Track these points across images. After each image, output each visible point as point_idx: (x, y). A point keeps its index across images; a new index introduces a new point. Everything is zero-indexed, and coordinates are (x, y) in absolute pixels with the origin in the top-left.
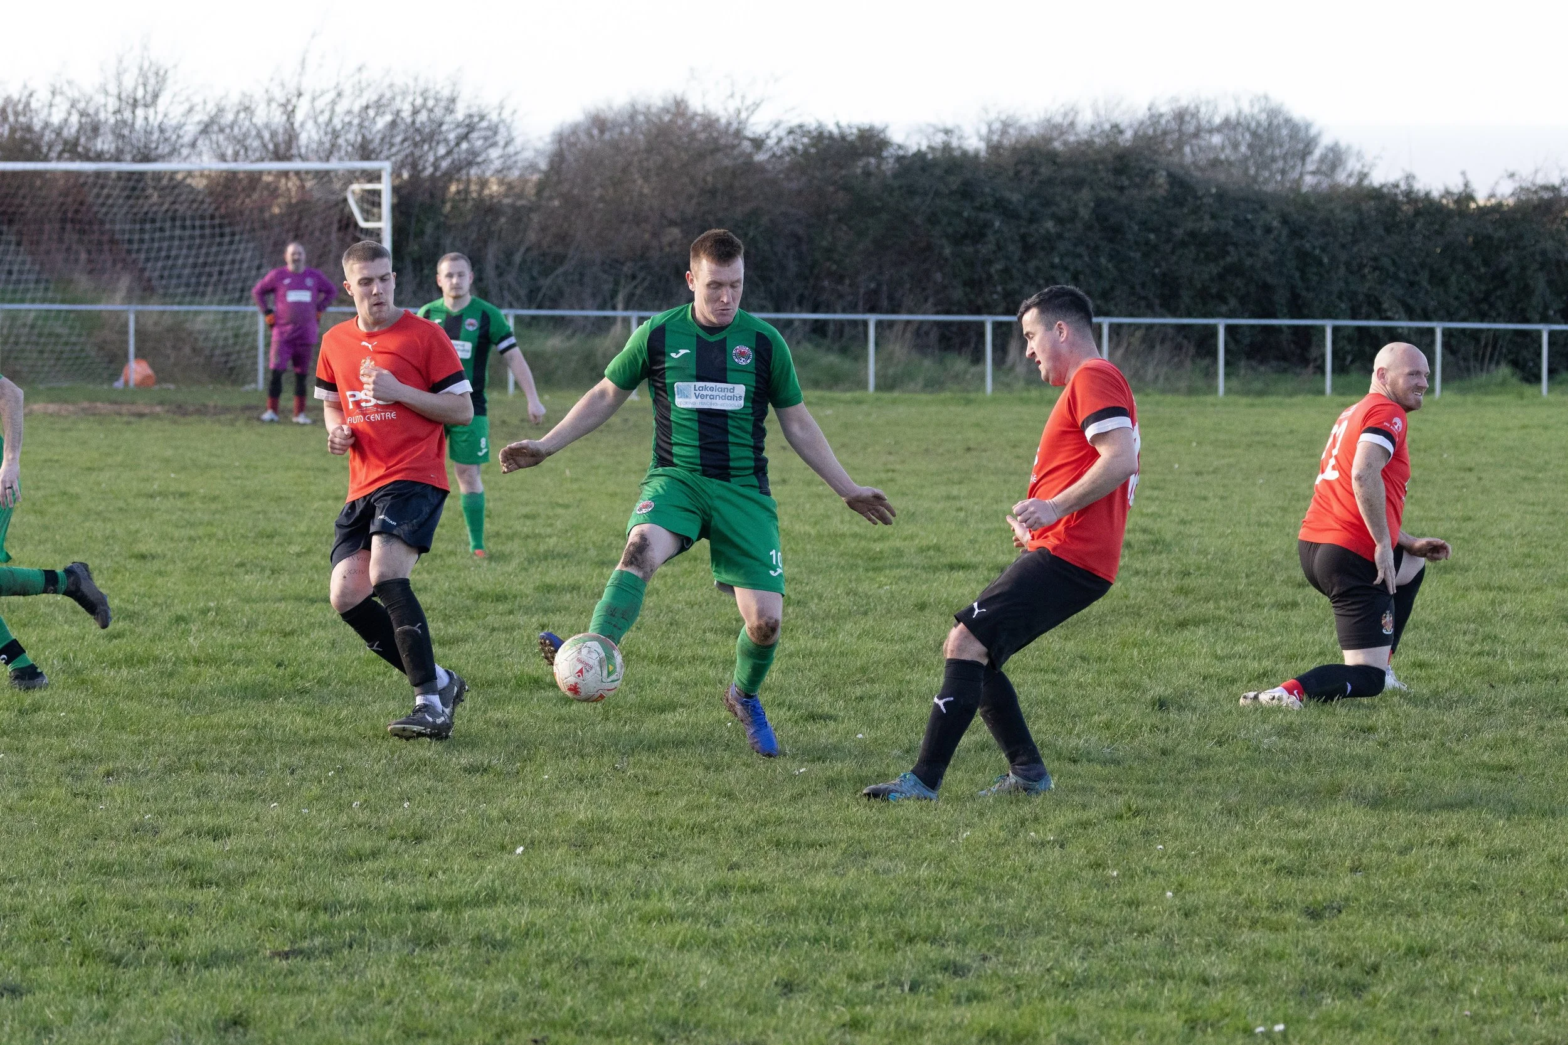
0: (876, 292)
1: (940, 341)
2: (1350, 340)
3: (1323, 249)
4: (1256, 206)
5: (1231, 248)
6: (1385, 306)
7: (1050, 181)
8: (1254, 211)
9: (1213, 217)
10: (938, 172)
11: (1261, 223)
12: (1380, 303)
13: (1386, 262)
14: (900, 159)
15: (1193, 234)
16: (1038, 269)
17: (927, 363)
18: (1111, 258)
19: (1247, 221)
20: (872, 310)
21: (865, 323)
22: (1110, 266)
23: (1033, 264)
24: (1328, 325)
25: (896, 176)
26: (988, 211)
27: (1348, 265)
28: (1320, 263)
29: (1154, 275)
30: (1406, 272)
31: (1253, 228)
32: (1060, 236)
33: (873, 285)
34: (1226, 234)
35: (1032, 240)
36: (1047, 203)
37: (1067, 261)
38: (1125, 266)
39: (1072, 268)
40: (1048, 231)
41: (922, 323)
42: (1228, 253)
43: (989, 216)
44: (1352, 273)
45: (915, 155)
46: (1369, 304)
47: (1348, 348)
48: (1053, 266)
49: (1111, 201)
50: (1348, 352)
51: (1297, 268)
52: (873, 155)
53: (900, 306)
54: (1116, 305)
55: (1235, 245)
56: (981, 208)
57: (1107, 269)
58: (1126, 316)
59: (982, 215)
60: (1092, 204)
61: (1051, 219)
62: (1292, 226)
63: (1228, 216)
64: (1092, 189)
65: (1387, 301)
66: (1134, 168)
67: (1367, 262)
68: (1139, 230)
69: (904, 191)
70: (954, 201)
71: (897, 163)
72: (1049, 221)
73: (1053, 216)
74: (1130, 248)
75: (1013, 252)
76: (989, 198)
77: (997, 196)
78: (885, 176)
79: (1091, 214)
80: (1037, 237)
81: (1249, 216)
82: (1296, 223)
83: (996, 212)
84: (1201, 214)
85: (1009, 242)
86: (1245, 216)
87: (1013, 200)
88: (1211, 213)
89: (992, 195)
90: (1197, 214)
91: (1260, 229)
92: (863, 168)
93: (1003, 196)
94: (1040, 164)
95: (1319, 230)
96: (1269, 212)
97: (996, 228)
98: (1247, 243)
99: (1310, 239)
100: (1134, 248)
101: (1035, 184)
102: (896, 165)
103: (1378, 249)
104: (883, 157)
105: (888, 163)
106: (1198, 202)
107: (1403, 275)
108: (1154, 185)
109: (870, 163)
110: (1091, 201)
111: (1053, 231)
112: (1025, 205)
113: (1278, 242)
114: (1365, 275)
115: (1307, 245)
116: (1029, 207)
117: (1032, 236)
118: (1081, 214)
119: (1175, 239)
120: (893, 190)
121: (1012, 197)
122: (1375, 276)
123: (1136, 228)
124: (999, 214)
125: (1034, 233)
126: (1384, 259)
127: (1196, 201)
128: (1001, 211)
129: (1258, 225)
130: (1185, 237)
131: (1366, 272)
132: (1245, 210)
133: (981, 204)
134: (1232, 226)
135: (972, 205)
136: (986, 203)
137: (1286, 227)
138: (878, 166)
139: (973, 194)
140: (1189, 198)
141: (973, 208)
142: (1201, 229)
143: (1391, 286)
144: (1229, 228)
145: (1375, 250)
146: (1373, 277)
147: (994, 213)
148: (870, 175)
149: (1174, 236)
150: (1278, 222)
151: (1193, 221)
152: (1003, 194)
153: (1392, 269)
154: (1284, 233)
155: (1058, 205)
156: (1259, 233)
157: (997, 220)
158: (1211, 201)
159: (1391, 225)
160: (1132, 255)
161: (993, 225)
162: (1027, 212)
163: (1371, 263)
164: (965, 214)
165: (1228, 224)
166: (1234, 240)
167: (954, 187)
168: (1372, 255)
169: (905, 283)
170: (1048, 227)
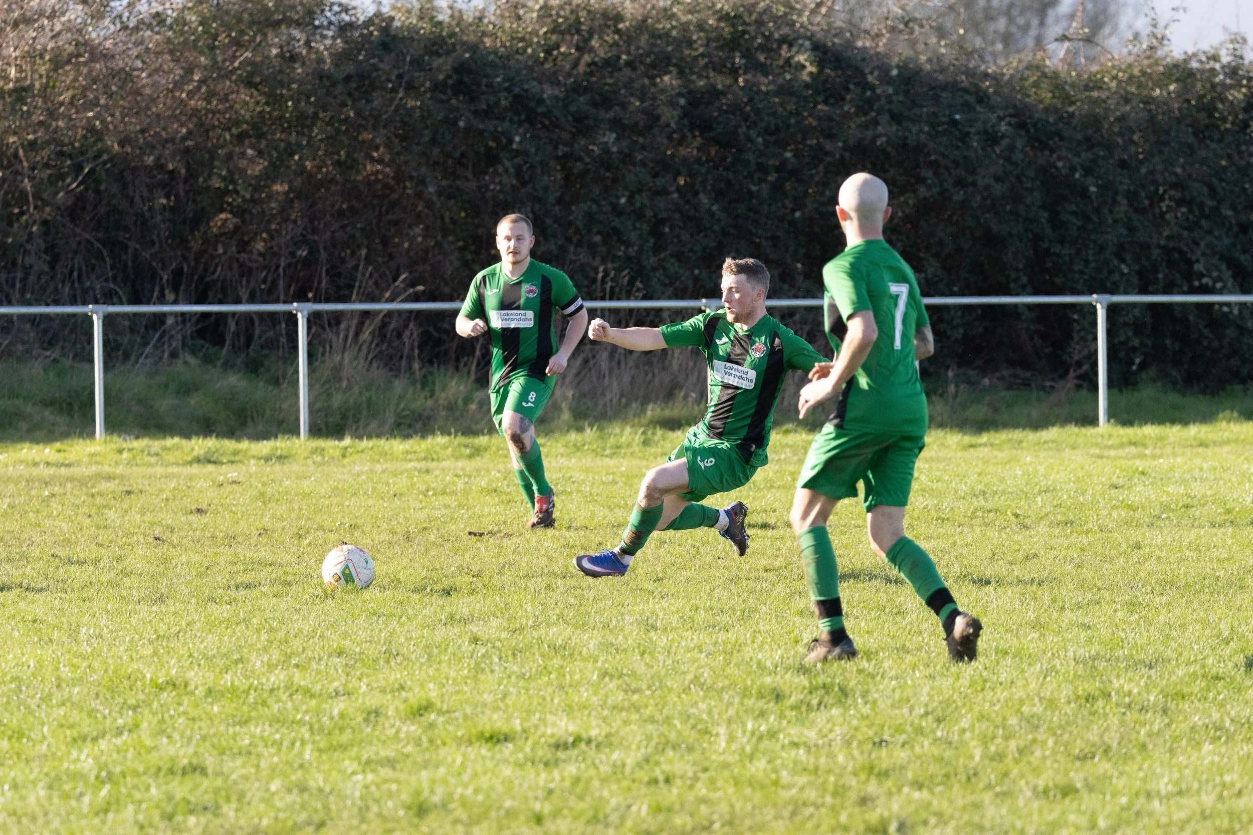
0: (308, 263)
1: (420, 348)
2: (1138, 328)
3: (1088, 171)
4: (972, 99)
5: (928, 173)
6: (1199, 267)
7: (611, 64)
8: (967, 107)
9: (896, 118)
10: (414, 51)
11: (979, 126)
12: (1190, 263)
13: (1198, 189)
14: (344, 29)
15: (861, 150)
16: (590, 217)
17: (399, 385)
18: (718, 195)
19: (955, 123)
20: (301, 297)
21: (292, 319)
22: (715, 208)
23: (578, 213)
24: (1100, 304)
25: (340, 58)
26: (501, 118)
27: (1132, 196)
28: (1084, 194)
29: (792, 223)
30: (1233, 208)
31: (965, 137)
32: (627, 158)
33: (303, 253)
34: (919, 148)
35: (578, 167)
36: (606, 101)
37: (639, 200)
38: (742, 208)
39: (649, 213)
40: (606, 151)
41: (390, 313)
42: (923, 180)
43: (507, 124)
44: (1137, 211)
45: (370, 22)
46: (1170, 263)
47: (1136, 342)
48: (617, 211)
49: (715, 93)
50: (1134, 349)
51: (1043, 207)
52: (298, 24)
53: (352, 287)
55: (934, 165)
56: (487, 114)
57: (712, 214)
59: (490, 125)
60: (682, 101)
61: (610, 130)
62: (1032, 130)
63: (921, 116)
64: (681, 73)
65: (1202, 260)
66: (755, 38)
67: (1165, 192)
68: (766, 144)
69: (354, 85)
70: (442, 101)
71: (339, 36)
72: (608, 133)
73: (616, 125)
74: (750, 176)
75: (546, 189)
76: (503, 95)
77: (517, 90)
78: (320, 61)
79: (681, 119)
80: (587, 160)
81: (957, 117)
82: (1039, 125)
83: (516, 119)
84: (873, 114)
85: (539, 171)
86: (951, 116)
87: (545, 96)
88: (890, 111)
89: (508, 90)
90: (866, 114)
91: (976, 138)
92: (281, 47)
93: (527, 91)
94: (591, 33)
95: (1079, 136)
96: (992, 109)
97: (515, 146)
98: (956, 163)
99: (1064, 153)
100: (757, 175)
101: (582, 68)
102: (339, 41)
103: (1183, 167)
104: (317, 27)
105: (324, 37)
106: (868, 93)
107: (1229, 213)
108: (790, 66)
109: (294, 39)
110: (680, 95)
111: (615, 149)
112: (566, 106)
113: (1008, 160)
114: (1162, 215)
115: (1060, 164)
116: (573, 109)
117: (580, 159)
118: (663, 119)
119: (829, 159)
120: (334, 84)
121: (543, 91)
122: (1179, 215)
123: (760, 140)
124: (520, 123)
125: (582, 154)
126: (1196, 185)
127: (864, 92)
128: (523, 117)
129: (973, 130)
130: (847, 155)
131: (1164, 209)
132: (950, 106)
133: (489, 105)
134: (928, 134)
135: (473, 108)
136: (497, 103)
137: (1023, 132)
138: (308, 43)
139: (474, 88)
140: (852, 87)
141: (475, 113)
142: (874, 139)
143: (1210, 232)
144: (923, 137)
145: (1179, 170)
146: (1176, 217)
147: (511, 121)
148: (293, 58)
149: (827, 153)
150: (1009, 124)
151: (859, 126)
152: (526, 87)
153: (1210, 203)
154: (1019, 144)
155: (624, 105)
156: (975, 144)
157: (517, 134)
158: (890, 90)
159: (1207, 126)
160: (754, 188)
161: (511, 141)
162: (570, 118)
163: (1172, 192)
164: (461, 124)
165: (921, 131)
166: (933, 157)
167: (441, 77)
168: (1174, 179)
169: (359, 247)
170: (607, 143)
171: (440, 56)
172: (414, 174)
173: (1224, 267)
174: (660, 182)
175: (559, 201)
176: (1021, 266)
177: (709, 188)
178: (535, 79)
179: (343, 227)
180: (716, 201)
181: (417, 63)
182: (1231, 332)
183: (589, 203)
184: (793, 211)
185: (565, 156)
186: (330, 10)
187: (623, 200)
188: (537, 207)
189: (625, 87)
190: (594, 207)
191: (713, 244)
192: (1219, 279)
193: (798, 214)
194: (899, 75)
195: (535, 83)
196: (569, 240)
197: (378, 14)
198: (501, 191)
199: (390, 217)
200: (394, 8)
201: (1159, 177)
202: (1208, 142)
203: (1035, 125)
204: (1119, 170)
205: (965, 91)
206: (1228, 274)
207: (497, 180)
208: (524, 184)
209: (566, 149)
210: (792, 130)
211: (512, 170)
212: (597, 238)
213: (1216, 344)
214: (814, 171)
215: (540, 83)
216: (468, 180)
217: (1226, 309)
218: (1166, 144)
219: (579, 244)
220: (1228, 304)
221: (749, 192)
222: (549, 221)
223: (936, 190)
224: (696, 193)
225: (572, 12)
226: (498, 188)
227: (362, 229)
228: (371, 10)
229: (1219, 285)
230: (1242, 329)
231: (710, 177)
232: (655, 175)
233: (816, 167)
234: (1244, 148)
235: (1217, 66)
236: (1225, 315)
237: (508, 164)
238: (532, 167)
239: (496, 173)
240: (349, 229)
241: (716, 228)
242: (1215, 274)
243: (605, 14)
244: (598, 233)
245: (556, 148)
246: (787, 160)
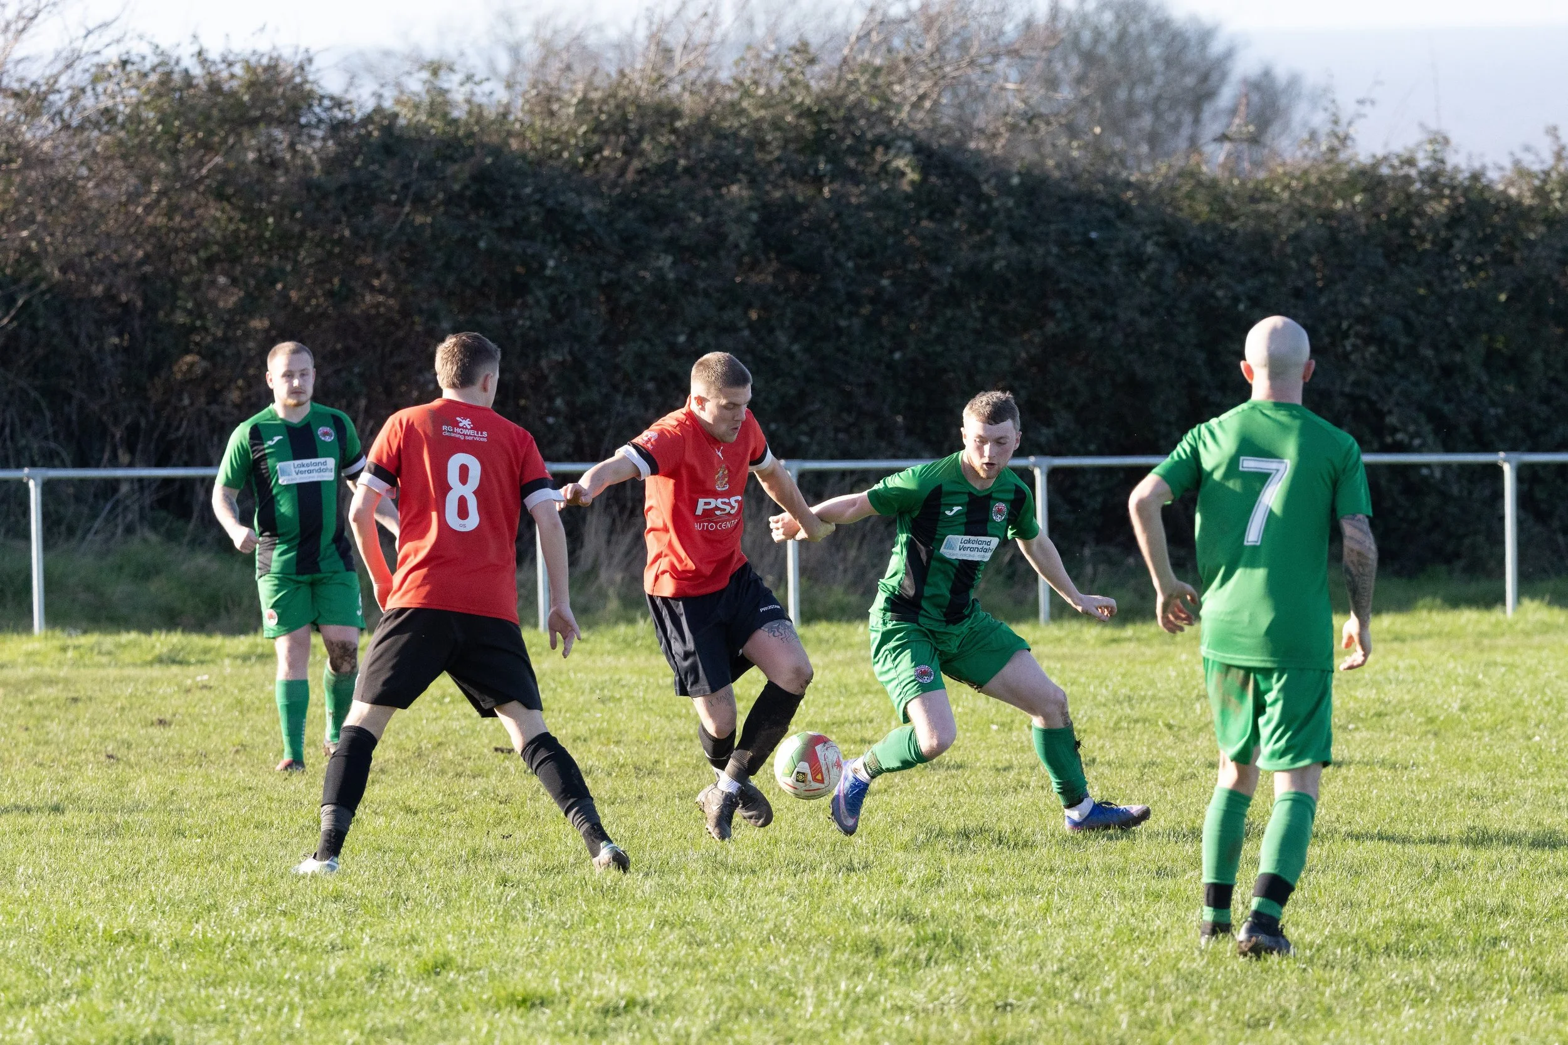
4: (1111, 214)
5: (1057, 305)
6: (1392, 420)
7: (666, 171)
8: (1105, 224)
9: (1018, 237)
10: (421, 156)
11: (1121, 246)
12: (1381, 415)
13: (1390, 323)
14: (337, 128)
15: (975, 276)
16: (641, 359)
18: (799, 332)
19: (1091, 243)
22: (795, 348)
23: (627, 353)
25: (332, 164)
26: (531, 237)
29: (890, 366)
30: (1435, 347)
31: (1102, 260)
32: (686, 286)
34: (1046, 274)
35: (626, 298)
36: (658, 215)
37: (702, 339)
38: (828, 348)
40: (660, 276)
42: (1051, 314)
45: (368, 119)
48: (675, 352)
49: (794, 207)
51: (1200, 346)
52: (281, 122)
54: (811, 434)
55: (1065, 295)
56: (514, 232)
57: (791, 356)
58: (832, 458)
59: (517, 246)
60: (754, 217)
61: (666, 252)
62: (1186, 251)
63: (1047, 234)
64: (752, 182)
65: (1396, 410)
66: (841, 139)
67: (1350, 327)
68: (858, 268)
69: (350, 197)
70: (458, 217)
71: (332, 137)
72: (663, 256)
73: (671, 245)
74: (839, 308)
75: (587, 325)
76: (533, 209)
77: (550, 203)
78: (307, 167)
79: (753, 237)
80: (638, 289)
81: (1093, 235)
82: (1195, 245)
83: (549, 238)
84: (990, 232)
85: (578, 302)
86: (1085, 234)
87: (585, 211)
88: (1010, 229)
89: (539, 203)
90: (980, 232)
91: (1117, 261)
92: (259, 151)
93: (562, 204)
94: (641, 132)
95: (1243, 259)
96: (1136, 225)
97: (548, 272)
98: (1091, 291)
99: (1224, 279)
100: (847, 308)
101: (630, 176)
102: (330, 143)
103: (1372, 296)
104: (302, 127)
105: (312, 138)
106: (984, 207)
107: (1429, 353)
108: (887, 173)
109: (275, 140)
110: (751, 209)
111: (671, 276)
112: (610, 223)
113: (1157, 288)
114: (1346, 356)
115: (1220, 293)
116: (620, 225)
117: (627, 288)
118: (731, 238)
119: (935, 287)
120: (325, 196)
121: (582, 205)
122: (1367, 355)
123: (850, 264)
124: (555, 244)
125: (631, 282)
126: (1388, 319)
127: (978, 205)
128: (558, 236)
129: (1112, 252)
130: (957, 283)
131: (1349, 348)
132: (1083, 222)
133: (516, 223)
134: (1057, 256)
135: (496, 225)
136: (526, 219)
137: (1174, 255)
138: (292, 146)
139: (497, 200)
140: (963, 198)
141: (499, 231)
142: (990, 265)
143: (1404, 376)
144: (1051, 261)
145: (1366, 301)
146: (1364, 358)
147: (544, 241)
148: (275, 164)
149: (933, 280)
150: (1157, 244)
151: (973, 247)
152: (562, 199)
153: (1404, 340)
154: (1170, 268)
155: (681, 221)
156: (1115, 269)
157: (551, 257)
158: (1011, 203)
159: (1400, 247)
160: (843, 323)
161: (543, 266)
162: (616, 237)
163: (1359, 328)
164: (482, 245)
165: (1048, 253)
166: (1063, 286)
167: (457, 187)
168: (1360, 311)
169: (357, 396)
170: (660, 269)
171: (455, 161)
172: (425, 306)
173: (1423, 419)
174: (727, 316)
175: (603, 339)
176: (1172, 418)
177: (787, 323)
178: (572, 190)
179: (337, 372)
180: (794, 339)
181: (427, 170)
182: (1432, 501)
183: (640, 342)
184: (891, 352)
185: (610, 284)
186: (320, 105)
187: (682, 339)
188: (576, 347)
189: (683, 199)
190: (647, 347)
191: (792, 392)
192: (1417, 434)
193: (897, 355)
194: (1022, 184)
195: (572, 195)
196: (615, 388)
197: (378, 110)
198: (530, 328)
199: (396, 360)
200: (398, 101)
201: (1341, 308)
202: (1403, 266)
203: (1189, 245)
204: (1292, 301)
205: (1102, 203)
206: (1427, 429)
207: (527, 314)
208: (560, 318)
209: (612, 276)
210: (889, 252)
211: (544, 302)
212: (650, 386)
213: (1413, 514)
214: (917, 303)
215: (579, 194)
216: (491, 314)
217: (1425, 471)
218: (1351, 268)
219: (628, 393)
220: (1428, 466)
221: (839, 330)
222: (591, 365)
223: (1067, 325)
224: (771, 330)
225: (617, 107)
226: (528, 323)
227: (361, 375)
228: (370, 105)
229: (1417, 442)
230: (1445, 497)
231: (789, 310)
232: (722, 308)
233: (919, 297)
234: (1446, 273)
235: (1413, 172)
236: (1425, 480)
237: (540, 293)
238: (570, 298)
239: (525, 305)
240: (344, 374)
241: (796, 372)
242: (1412, 428)
243: (658, 110)
244: (652, 379)
245: (599, 274)
246: (883, 288)
